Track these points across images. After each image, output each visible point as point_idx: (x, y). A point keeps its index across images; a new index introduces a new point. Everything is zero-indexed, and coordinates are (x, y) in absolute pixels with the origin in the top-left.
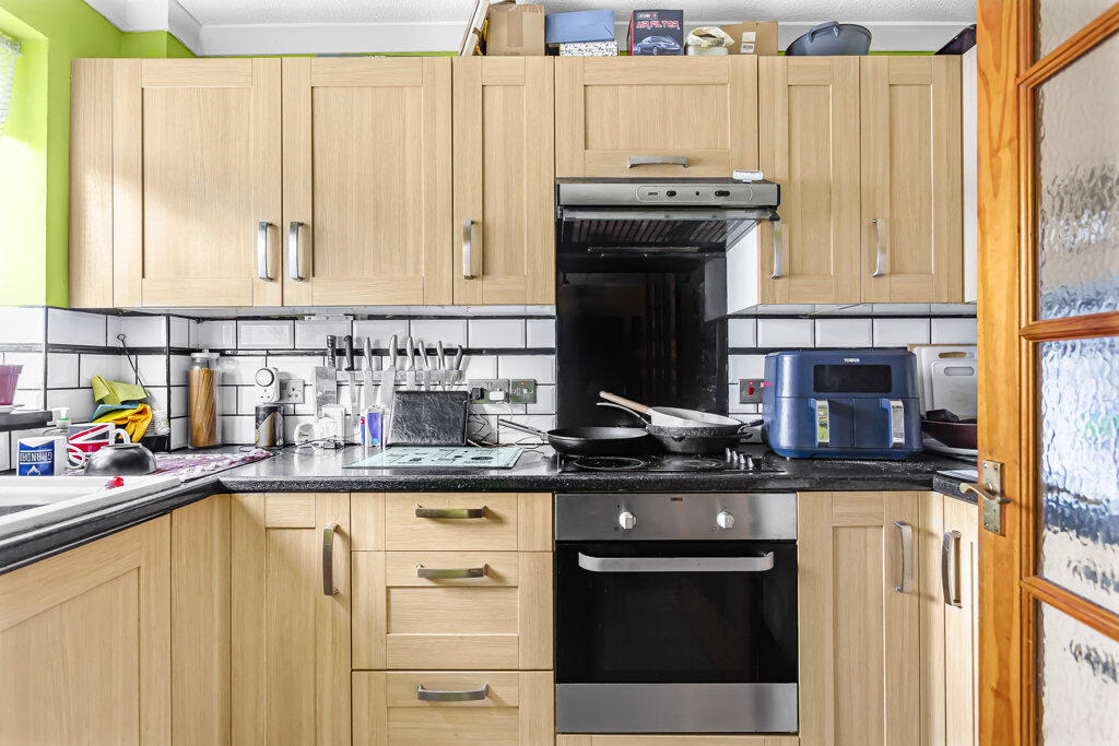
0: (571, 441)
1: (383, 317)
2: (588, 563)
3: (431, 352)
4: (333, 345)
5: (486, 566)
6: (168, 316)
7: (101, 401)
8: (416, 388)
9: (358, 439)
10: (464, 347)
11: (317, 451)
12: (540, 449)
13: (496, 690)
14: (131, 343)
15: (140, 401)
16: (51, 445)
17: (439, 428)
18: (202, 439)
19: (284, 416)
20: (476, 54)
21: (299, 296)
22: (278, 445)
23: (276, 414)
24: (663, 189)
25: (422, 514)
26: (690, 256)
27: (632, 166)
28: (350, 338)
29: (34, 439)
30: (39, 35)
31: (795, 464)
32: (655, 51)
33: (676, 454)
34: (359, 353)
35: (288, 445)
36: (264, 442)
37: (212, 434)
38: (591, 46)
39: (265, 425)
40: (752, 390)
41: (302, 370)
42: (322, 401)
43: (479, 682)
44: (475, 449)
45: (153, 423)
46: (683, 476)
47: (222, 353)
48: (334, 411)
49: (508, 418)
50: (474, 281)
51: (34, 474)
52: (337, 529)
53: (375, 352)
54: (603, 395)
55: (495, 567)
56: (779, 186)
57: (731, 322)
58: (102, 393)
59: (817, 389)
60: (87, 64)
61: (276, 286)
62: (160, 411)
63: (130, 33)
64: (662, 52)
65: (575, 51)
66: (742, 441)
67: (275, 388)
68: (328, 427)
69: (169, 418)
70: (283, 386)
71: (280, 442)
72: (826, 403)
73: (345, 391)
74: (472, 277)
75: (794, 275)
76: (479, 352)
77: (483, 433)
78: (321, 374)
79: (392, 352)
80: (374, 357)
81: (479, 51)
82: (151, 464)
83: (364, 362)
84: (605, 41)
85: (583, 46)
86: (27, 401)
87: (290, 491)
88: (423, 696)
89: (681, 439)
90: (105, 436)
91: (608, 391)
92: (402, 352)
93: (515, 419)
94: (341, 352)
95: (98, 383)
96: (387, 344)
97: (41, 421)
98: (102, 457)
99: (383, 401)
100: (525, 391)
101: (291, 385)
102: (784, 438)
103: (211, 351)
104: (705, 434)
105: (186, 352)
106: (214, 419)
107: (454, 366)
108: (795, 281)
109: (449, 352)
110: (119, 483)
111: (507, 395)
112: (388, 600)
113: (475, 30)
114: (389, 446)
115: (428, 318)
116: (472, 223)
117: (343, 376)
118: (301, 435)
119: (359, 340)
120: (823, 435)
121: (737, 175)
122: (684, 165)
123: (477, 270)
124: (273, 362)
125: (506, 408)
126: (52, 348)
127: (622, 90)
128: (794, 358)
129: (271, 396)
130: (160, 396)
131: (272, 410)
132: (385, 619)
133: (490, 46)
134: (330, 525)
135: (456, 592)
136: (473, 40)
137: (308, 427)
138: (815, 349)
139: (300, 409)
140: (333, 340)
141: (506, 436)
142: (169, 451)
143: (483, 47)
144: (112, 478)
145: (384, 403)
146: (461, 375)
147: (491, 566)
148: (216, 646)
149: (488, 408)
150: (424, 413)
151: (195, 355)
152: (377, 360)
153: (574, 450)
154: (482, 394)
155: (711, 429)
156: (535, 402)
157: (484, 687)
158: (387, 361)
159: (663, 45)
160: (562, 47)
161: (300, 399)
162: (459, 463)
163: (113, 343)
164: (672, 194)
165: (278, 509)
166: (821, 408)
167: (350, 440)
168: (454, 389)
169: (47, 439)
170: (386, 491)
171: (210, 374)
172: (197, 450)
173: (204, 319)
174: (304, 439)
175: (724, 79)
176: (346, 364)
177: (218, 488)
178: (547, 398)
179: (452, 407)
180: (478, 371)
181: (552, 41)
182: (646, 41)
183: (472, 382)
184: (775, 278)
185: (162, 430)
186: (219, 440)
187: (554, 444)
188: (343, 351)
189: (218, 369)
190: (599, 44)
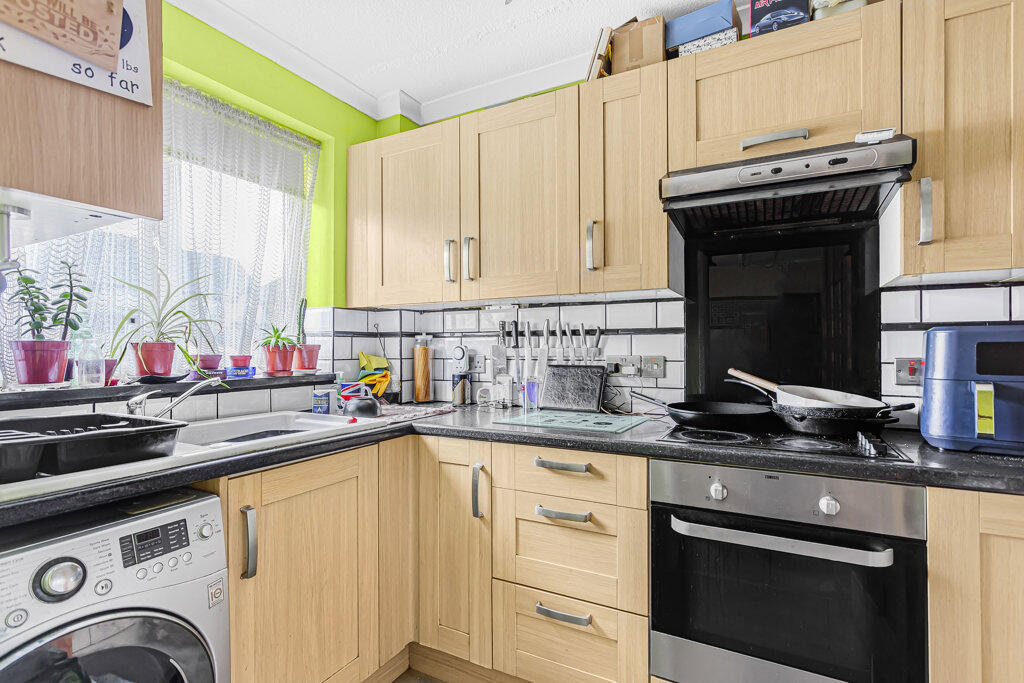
0: (688, 414)
1: (539, 305)
2: (679, 526)
3: (575, 333)
4: (504, 328)
5: (591, 514)
6: (401, 310)
7: (363, 368)
8: (564, 363)
9: (521, 402)
10: (602, 327)
11: (492, 410)
12: (664, 419)
13: (596, 620)
14: (381, 330)
15: (386, 369)
16: (328, 395)
17: (580, 396)
18: (421, 398)
19: (471, 382)
20: (601, 76)
21: (471, 293)
22: (467, 403)
23: (466, 379)
24: (766, 169)
25: (542, 464)
26: (831, 228)
27: (745, 149)
28: (516, 324)
29: (320, 390)
30: (330, 137)
31: (949, 456)
32: (775, 26)
33: (799, 434)
34: (522, 334)
35: (473, 403)
36: (458, 401)
37: (427, 393)
38: (709, 39)
39: (459, 387)
40: (915, 370)
41: (483, 347)
42: (498, 372)
43: (584, 611)
44: (605, 415)
45: (390, 385)
46: (808, 457)
47: (435, 335)
48: (505, 380)
49: (638, 390)
50: (597, 272)
51: (319, 412)
52: (482, 468)
53: (534, 333)
54: (731, 372)
55: (596, 516)
56: (914, 142)
57: (884, 295)
58: (364, 363)
59: (980, 371)
60: (357, 149)
61: (456, 286)
62: (396, 377)
63: (381, 121)
64: (783, 25)
65: (695, 50)
66: (886, 426)
67: (465, 361)
68: (500, 392)
69: (401, 381)
70: (471, 360)
71: (468, 401)
72: (990, 388)
73: (513, 363)
74: (595, 269)
75: (953, 238)
76: (616, 332)
77: (618, 404)
78: (496, 351)
79: (545, 333)
80: (533, 338)
81: (605, 73)
82: (378, 411)
83: (524, 341)
84: (723, 31)
85: (701, 42)
86: (323, 367)
87: (453, 436)
88: (540, 611)
89: (802, 418)
90: (358, 391)
91: (736, 369)
92: (553, 333)
93: (645, 392)
94: (509, 334)
95: (361, 357)
96: (543, 327)
97: (330, 380)
98: (352, 404)
99: (540, 373)
100: (655, 367)
101: (477, 360)
102: (936, 427)
103: (427, 334)
104: (830, 415)
105: (412, 335)
106: (429, 382)
107: (595, 344)
108: (951, 245)
109: (589, 332)
110: (354, 421)
111: (640, 371)
112: (517, 529)
113: (600, 57)
114: (541, 409)
115: (574, 304)
116: (595, 223)
117: (511, 352)
118: (481, 397)
119: (522, 324)
120: (985, 426)
121: (860, 138)
122: (805, 137)
123: (599, 262)
124: (467, 342)
125: (637, 381)
126: (337, 334)
127: (734, 76)
128: (950, 334)
129: (462, 367)
130: (396, 364)
131: (463, 377)
132: (514, 542)
133: (615, 67)
134: (478, 465)
135: (567, 531)
136: (599, 63)
137: (486, 391)
138: (1011, 323)
139: (483, 377)
140: (503, 325)
141: (640, 406)
142: (401, 404)
143: (608, 68)
144: (351, 418)
145: (541, 375)
146: (600, 352)
147: (594, 514)
148: (411, 541)
149: (623, 381)
150: (569, 384)
151: (418, 337)
152: (535, 340)
153: (690, 422)
154: (617, 368)
155: (837, 411)
156: (665, 376)
157: (588, 616)
158: (542, 340)
159: (784, 18)
160: (681, 49)
161: (482, 370)
162: (582, 426)
163: (372, 330)
164: (777, 171)
165: (444, 449)
166: (983, 393)
167: (515, 403)
168: (595, 364)
169: (326, 391)
170: (515, 442)
171: (426, 351)
172: (419, 403)
173: (424, 311)
174: (482, 400)
175: (857, 35)
176: (513, 344)
177: (410, 430)
178: (677, 374)
179: (592, 380)
180: (614, 349)
181: (671, 45)
182: (764, 20)
183: (609, 358)
184: (922, 244)
185: (396, 389)
186: (431, 398)
187: (675, 417)
188: (513, 333)
189: (432, 347)
190: (717, 36)
